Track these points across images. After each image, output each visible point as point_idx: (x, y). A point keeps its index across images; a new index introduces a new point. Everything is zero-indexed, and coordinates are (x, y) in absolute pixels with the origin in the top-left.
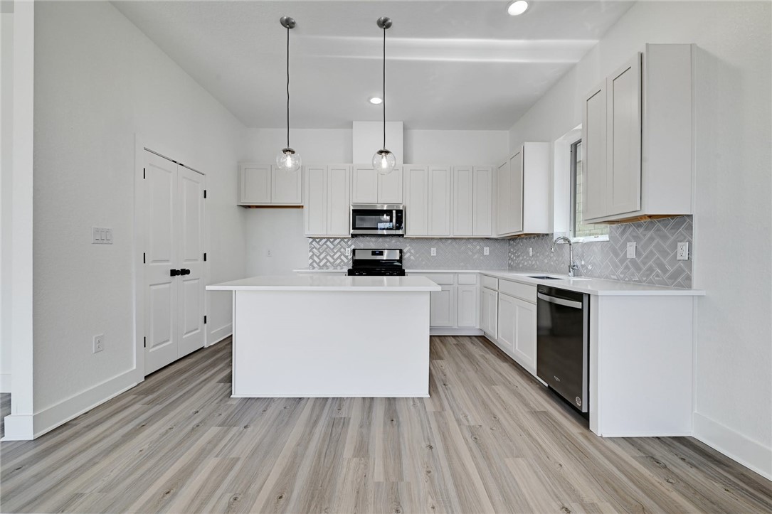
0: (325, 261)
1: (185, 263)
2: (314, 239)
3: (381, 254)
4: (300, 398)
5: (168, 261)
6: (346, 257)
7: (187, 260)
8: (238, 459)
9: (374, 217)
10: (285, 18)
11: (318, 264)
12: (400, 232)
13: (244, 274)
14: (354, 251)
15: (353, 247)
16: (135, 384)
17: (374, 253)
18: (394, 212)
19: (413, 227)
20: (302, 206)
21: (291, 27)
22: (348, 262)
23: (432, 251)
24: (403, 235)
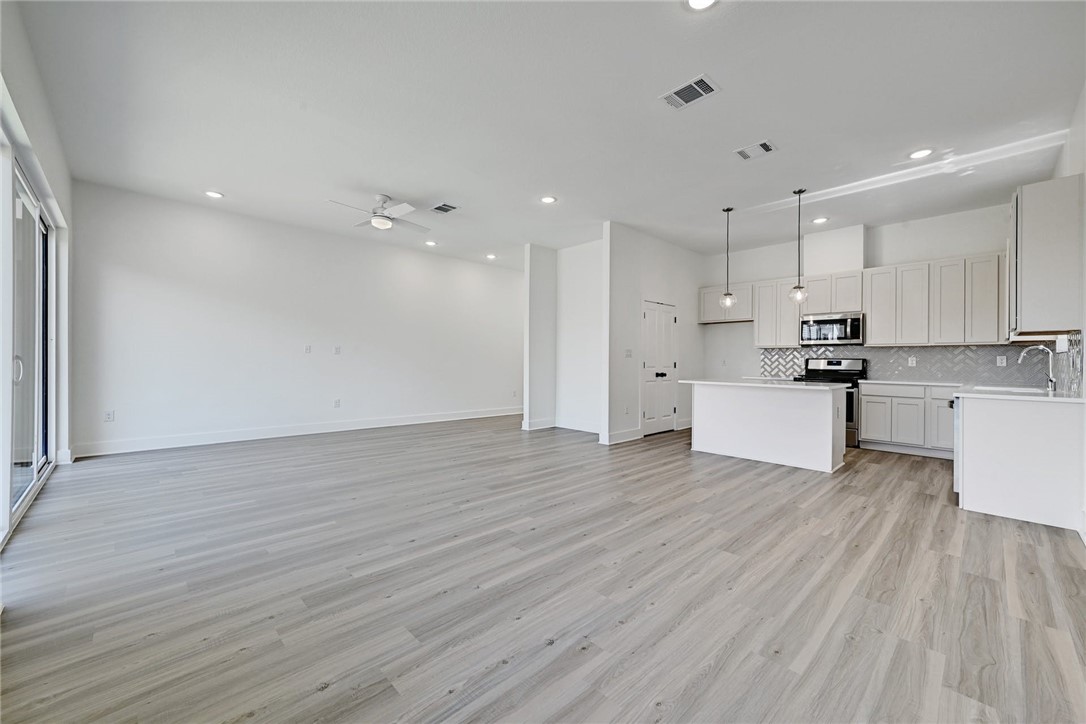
0: (777, 370)
1: (663, 369)
2: (766, 349)
3: (839, 363)
5: (652, 367)
6: (799, 367)
7: (664, 367)
11: (770, 373)
12: (860, 341)
13: (703, 376)
14: (807, 361)
15: (807, 357)
17: (830, 363)
18: (849, 320)
19: (875, 336)
20: (753, 321)
22: (799, 370)
23: (910, 362)
24: (862, 345)
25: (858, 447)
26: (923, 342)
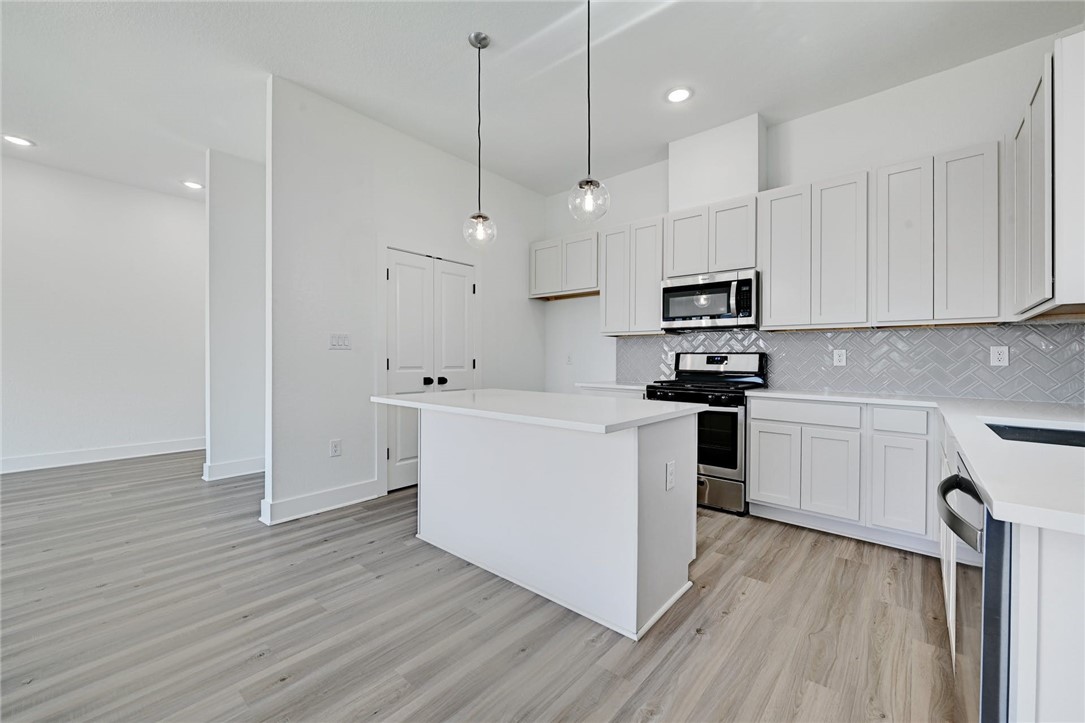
1: (444, 370)
2: (620, 338)
3: (725, 361)
4: (469, 564)
5: (420, 368)
6: (668, 366)
7: (446, 367)
8: (325, 610)
9: (684, 298)
10: (473, 35)
14: (678, 356)
15: (678, 349)
16: (376, 496)
17: (710, 361)
18: (734, 285)
20: (597, 293)
21: (484, 47)
22: (668, 372)
23: (836, 357)
24: (755, 327)
25: (745, 513)
26: (857, 319)
